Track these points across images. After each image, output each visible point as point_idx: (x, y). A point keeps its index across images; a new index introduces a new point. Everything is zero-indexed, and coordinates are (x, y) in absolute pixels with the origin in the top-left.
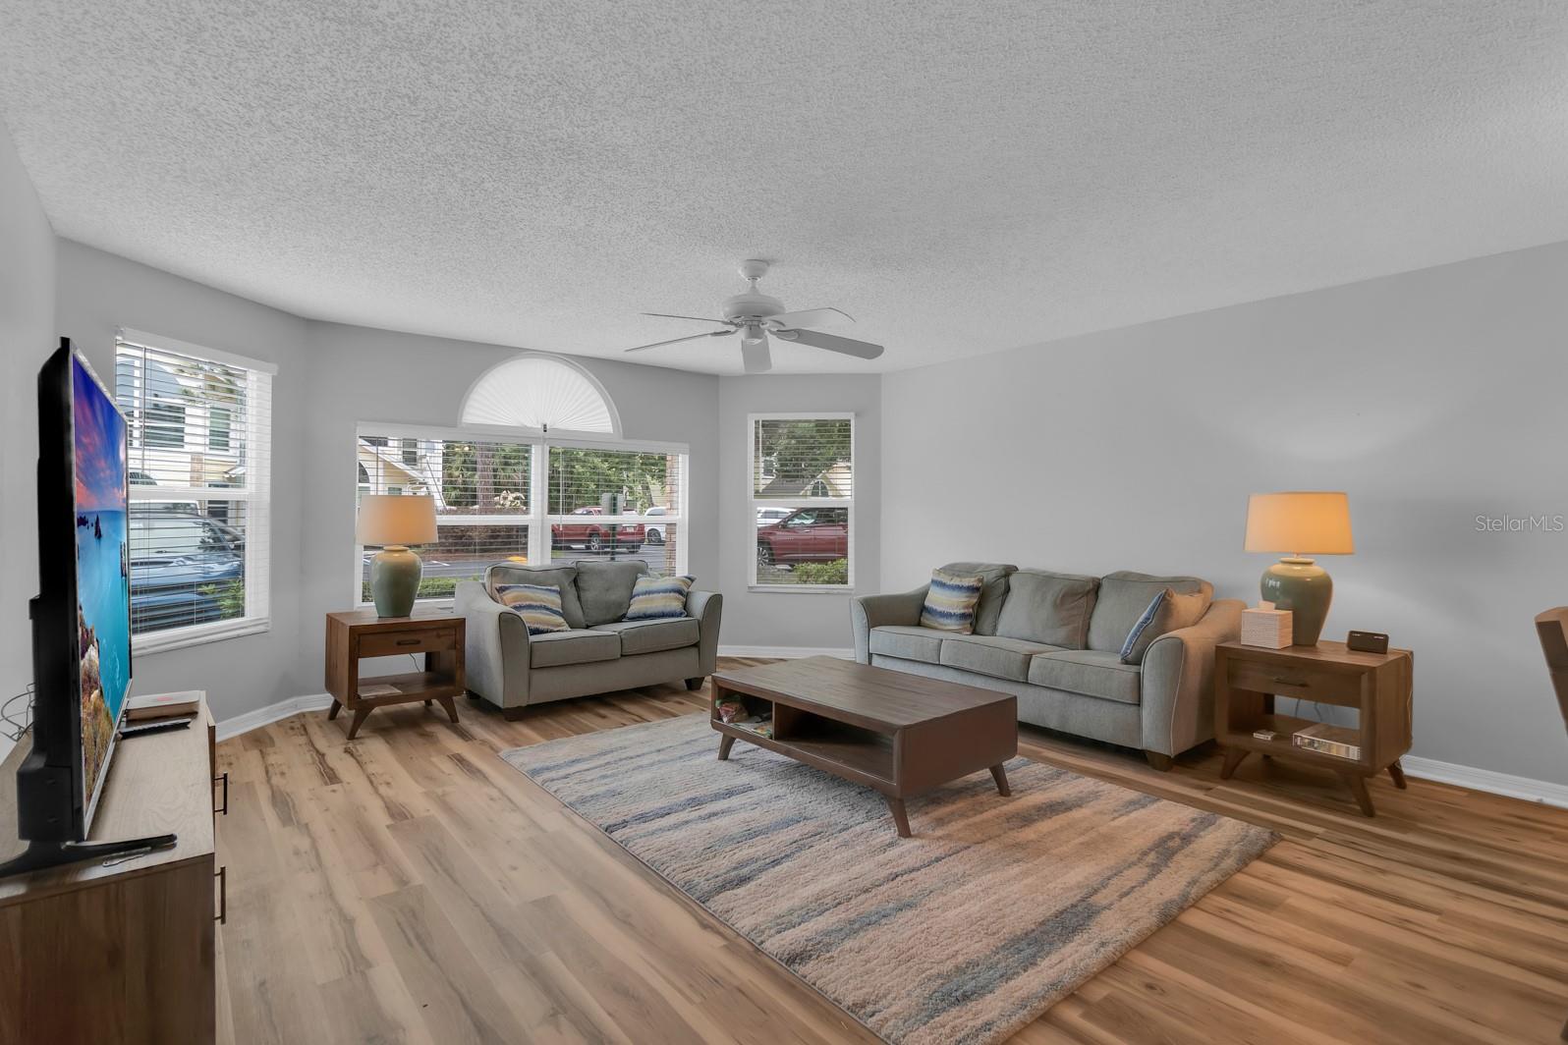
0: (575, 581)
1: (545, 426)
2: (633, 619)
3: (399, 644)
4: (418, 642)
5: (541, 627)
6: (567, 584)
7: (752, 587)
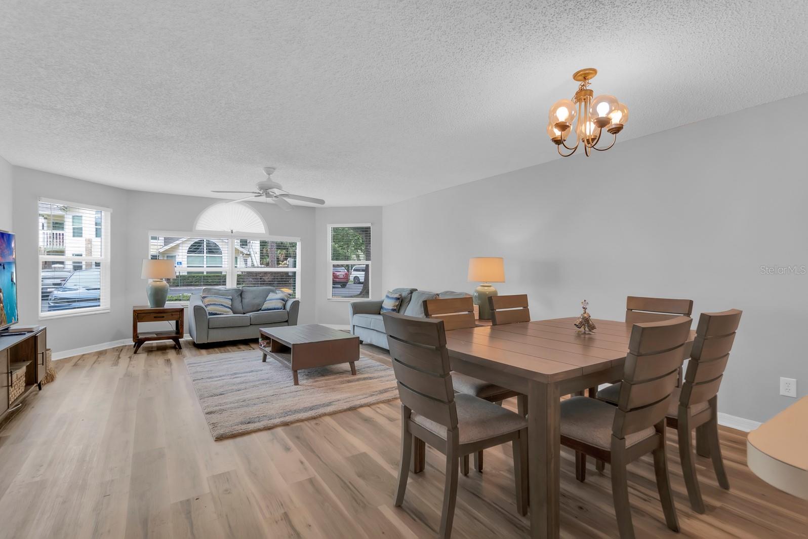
0: (241, 295)
1: (232, 231)
2: (262, 311)
3: (155, 317)
4: (163, 317)
5: (218, 312)
6: (236, 296)
7: (329, 299)
